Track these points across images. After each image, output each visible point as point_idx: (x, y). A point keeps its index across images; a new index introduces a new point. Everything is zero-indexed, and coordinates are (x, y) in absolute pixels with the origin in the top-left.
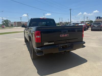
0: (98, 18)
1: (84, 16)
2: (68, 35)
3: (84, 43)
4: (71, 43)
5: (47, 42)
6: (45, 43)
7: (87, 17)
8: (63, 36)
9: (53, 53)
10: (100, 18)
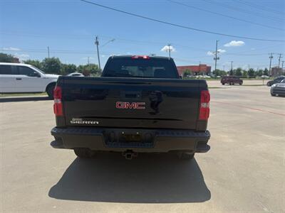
2: (143, 106)
5: (80, 118)
6: (74, 119)
8: (125, 105)
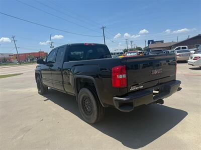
0: (151, 43)
1: (127, 40)
3: (179, 82)
4: (163, 85)
6: (132, 87)
7: (132, 42)
9: (145, 105)
10: (153, 42)
